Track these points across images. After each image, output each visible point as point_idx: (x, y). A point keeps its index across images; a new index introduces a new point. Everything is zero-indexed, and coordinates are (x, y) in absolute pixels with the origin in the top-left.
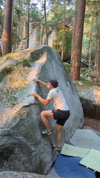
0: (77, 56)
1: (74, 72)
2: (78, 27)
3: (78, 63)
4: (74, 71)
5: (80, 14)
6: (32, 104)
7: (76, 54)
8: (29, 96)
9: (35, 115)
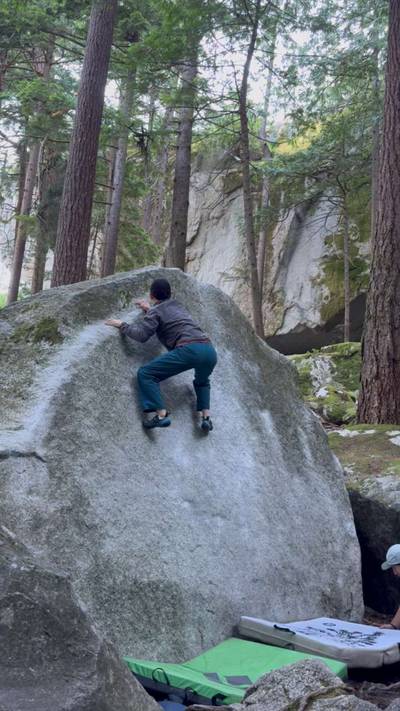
0: (386, 304)
1: (377, 383)
2: (388, 175)
3: (392, 336)
4: (377, 377)
5: (392, 120)
6: (20, 455)
7: (383, 294)
8: (15, 430)
9: (21, 491)
